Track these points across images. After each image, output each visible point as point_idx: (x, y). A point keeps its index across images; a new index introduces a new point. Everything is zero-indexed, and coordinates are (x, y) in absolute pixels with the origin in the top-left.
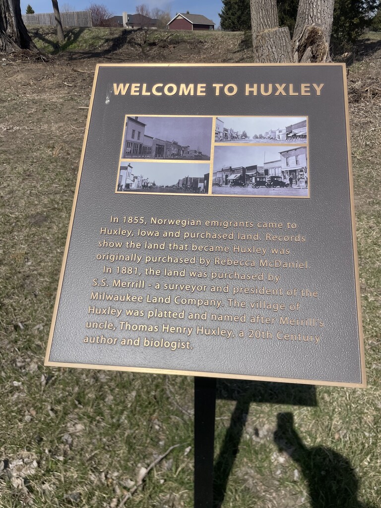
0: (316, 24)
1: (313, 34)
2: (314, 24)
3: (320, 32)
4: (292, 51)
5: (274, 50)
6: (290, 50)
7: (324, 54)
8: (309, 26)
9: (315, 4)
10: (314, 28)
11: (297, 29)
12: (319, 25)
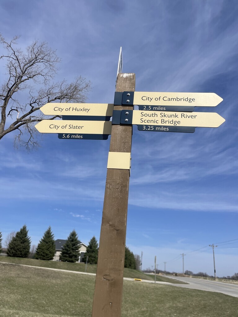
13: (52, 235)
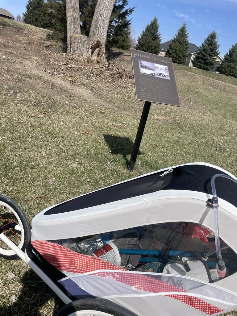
0: (100, 38)
1: (98, 43)
2: (99, 38)
3: (102, 43)
4: (89, 49)
5: (80, 46)
6: (87, 48)
7: (103, 53)
8: (96, 38)
9: (99, 28)
10: (99, 40)
11: (90, 38)
12: (101, 39)
13: (186, 33)
